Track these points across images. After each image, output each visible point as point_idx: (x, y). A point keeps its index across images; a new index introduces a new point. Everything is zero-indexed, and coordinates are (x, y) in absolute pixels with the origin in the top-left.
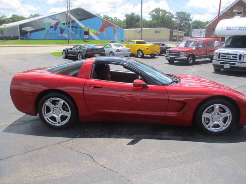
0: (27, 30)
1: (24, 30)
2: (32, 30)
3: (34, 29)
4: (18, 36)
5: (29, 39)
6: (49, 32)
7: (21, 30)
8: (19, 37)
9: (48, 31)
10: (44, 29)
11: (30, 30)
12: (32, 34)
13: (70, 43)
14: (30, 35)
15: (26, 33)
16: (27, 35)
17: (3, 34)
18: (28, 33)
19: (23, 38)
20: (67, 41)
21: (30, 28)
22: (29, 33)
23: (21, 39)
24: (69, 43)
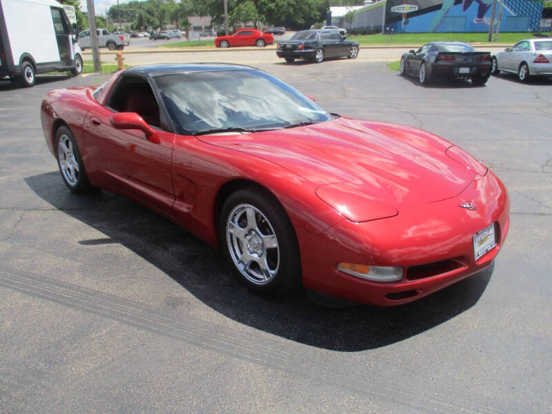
0: (402, 11)
1: (396, 11)
2: (411, 11)
3: (417, 9)
4: (381, 27)
5: (403, 32)
6: (448, 15)
7: (388, 13)
8: (383, 28)
9: (448, 12)
10: (439, 7)
11: (409, 11)
12: (410, 19)
13: (492, 39)
14: (406, 23)
15: (399, 17)
16: (399, 22)
17: (351, 23)
18: (401, 19)
19: (390, 29)
20: (487, 36)
21: (409, 6)
22: (404, 19)
23: (386, 32)
24: (490, 40)
